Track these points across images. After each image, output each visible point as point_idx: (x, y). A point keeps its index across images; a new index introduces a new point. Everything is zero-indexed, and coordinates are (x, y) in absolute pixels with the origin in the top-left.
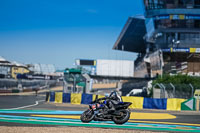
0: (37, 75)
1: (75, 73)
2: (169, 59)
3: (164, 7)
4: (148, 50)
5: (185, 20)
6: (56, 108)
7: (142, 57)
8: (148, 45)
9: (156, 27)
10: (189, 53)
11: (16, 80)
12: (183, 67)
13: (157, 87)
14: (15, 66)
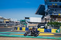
0: (12, 22)
1: (23, 21)
2: (52, 17)
3: (51, 1)
4: (46, 15)
5: (57, 6)
6: (18, 32)
7: (44, 17)
8: (46, 13)
9: (48, 8)
10: (58, 15)
11: (5, 23)
12: (56, 20)
13: (49, 26)
14: (5, 19)
